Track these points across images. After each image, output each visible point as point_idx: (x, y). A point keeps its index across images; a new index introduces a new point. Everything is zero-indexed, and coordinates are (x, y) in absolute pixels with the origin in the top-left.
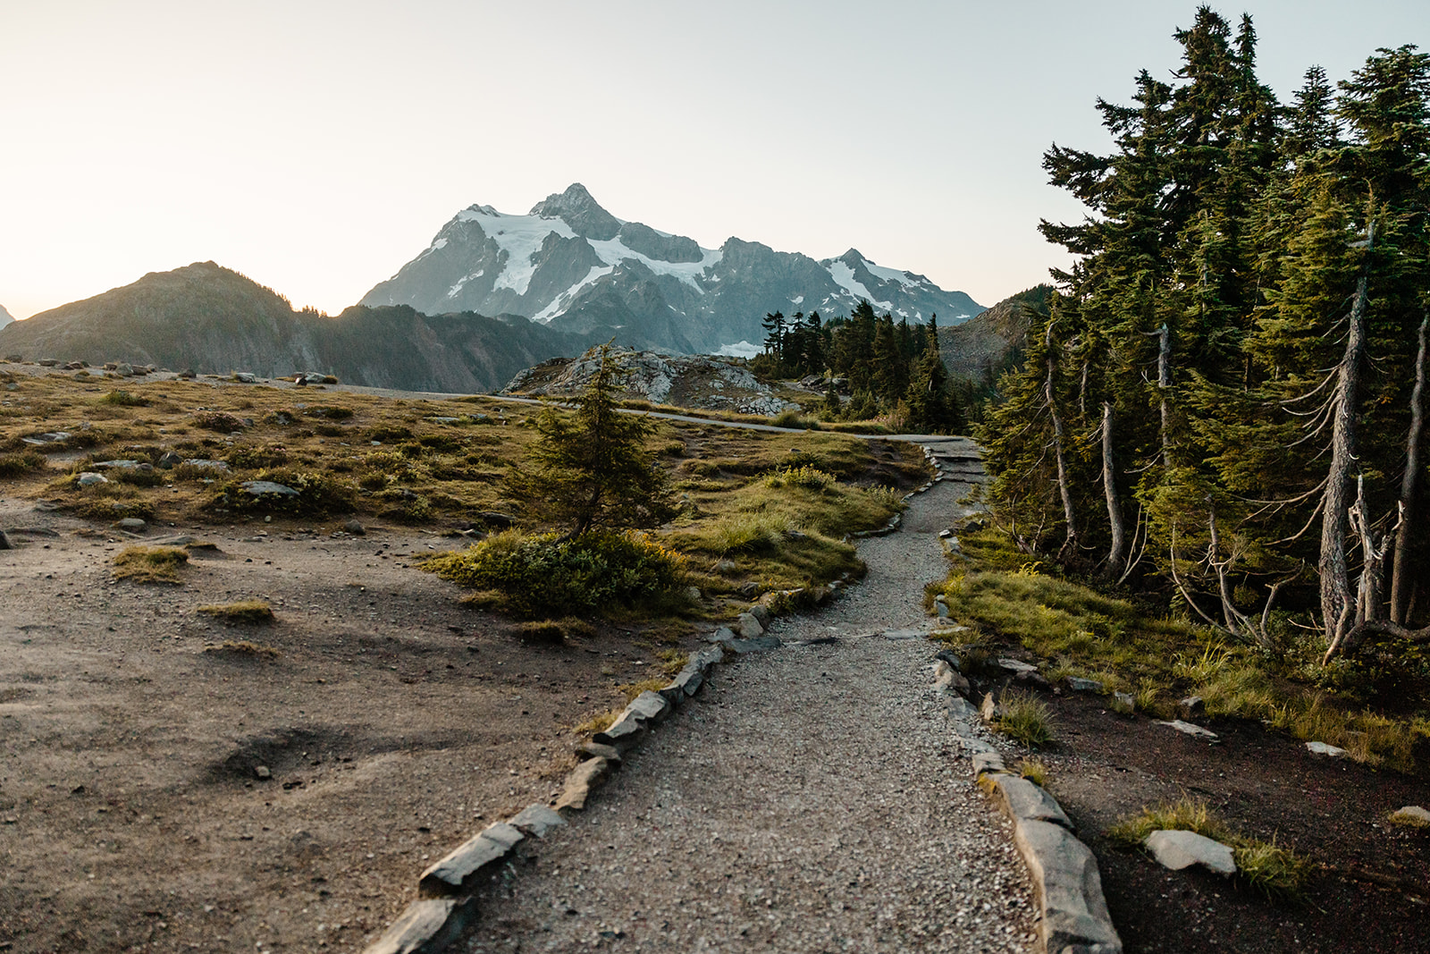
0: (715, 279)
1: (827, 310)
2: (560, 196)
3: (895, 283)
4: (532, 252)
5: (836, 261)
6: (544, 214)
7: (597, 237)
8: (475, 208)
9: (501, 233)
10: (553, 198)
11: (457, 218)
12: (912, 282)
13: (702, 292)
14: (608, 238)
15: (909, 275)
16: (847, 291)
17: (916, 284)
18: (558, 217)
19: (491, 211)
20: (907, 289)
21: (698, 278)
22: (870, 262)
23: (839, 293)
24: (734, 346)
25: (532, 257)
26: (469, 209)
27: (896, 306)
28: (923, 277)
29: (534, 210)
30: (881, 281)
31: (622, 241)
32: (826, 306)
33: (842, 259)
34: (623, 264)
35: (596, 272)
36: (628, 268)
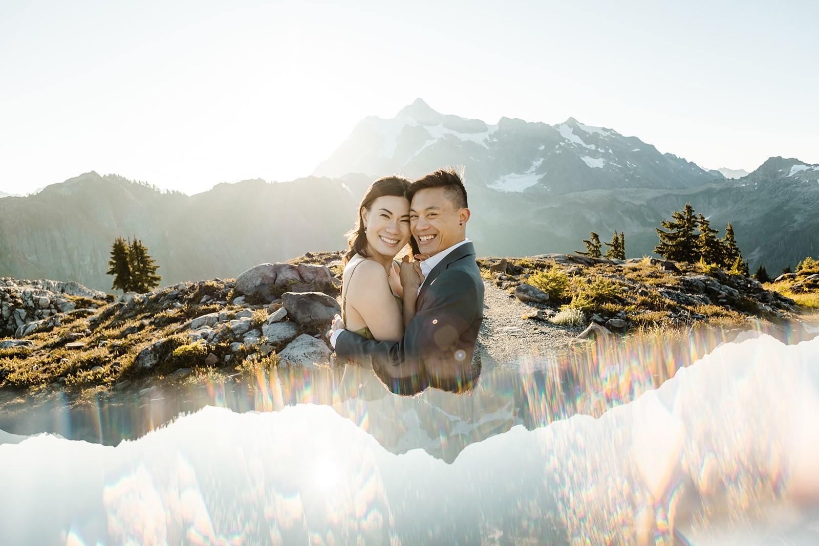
0: (495, 140)
1: (558, 152)
2: (411, 105)
3: (596, 134)
4: (396, 136)
5: (562, 125)
6: (403, 116)
7: (430, 125)
8: (369, 118)
9: (381, 128)
10: (408, 107)
11: (359, 123)
12: (606, 133)
13: (488, 148)
14: (436, 125)
15: (604, 129)
16: (569, 140)
17: (608, 134)
18: (410, 116)
19: (376, 118)
20: (604, 137)
21: (485, 141)
22: (581, 124)
23: (565, 142)
24: (507, 176)
25: (396, 138)
26: (366, 118)
27: (597, 147)
28: (612, 129)
29: (399, 115)
30: (588, 133)
31: (444, 125)
32: (557, 150)
33: (565, 123)
34: (443, 137)
35: (429, 143)
36: (445, 138)
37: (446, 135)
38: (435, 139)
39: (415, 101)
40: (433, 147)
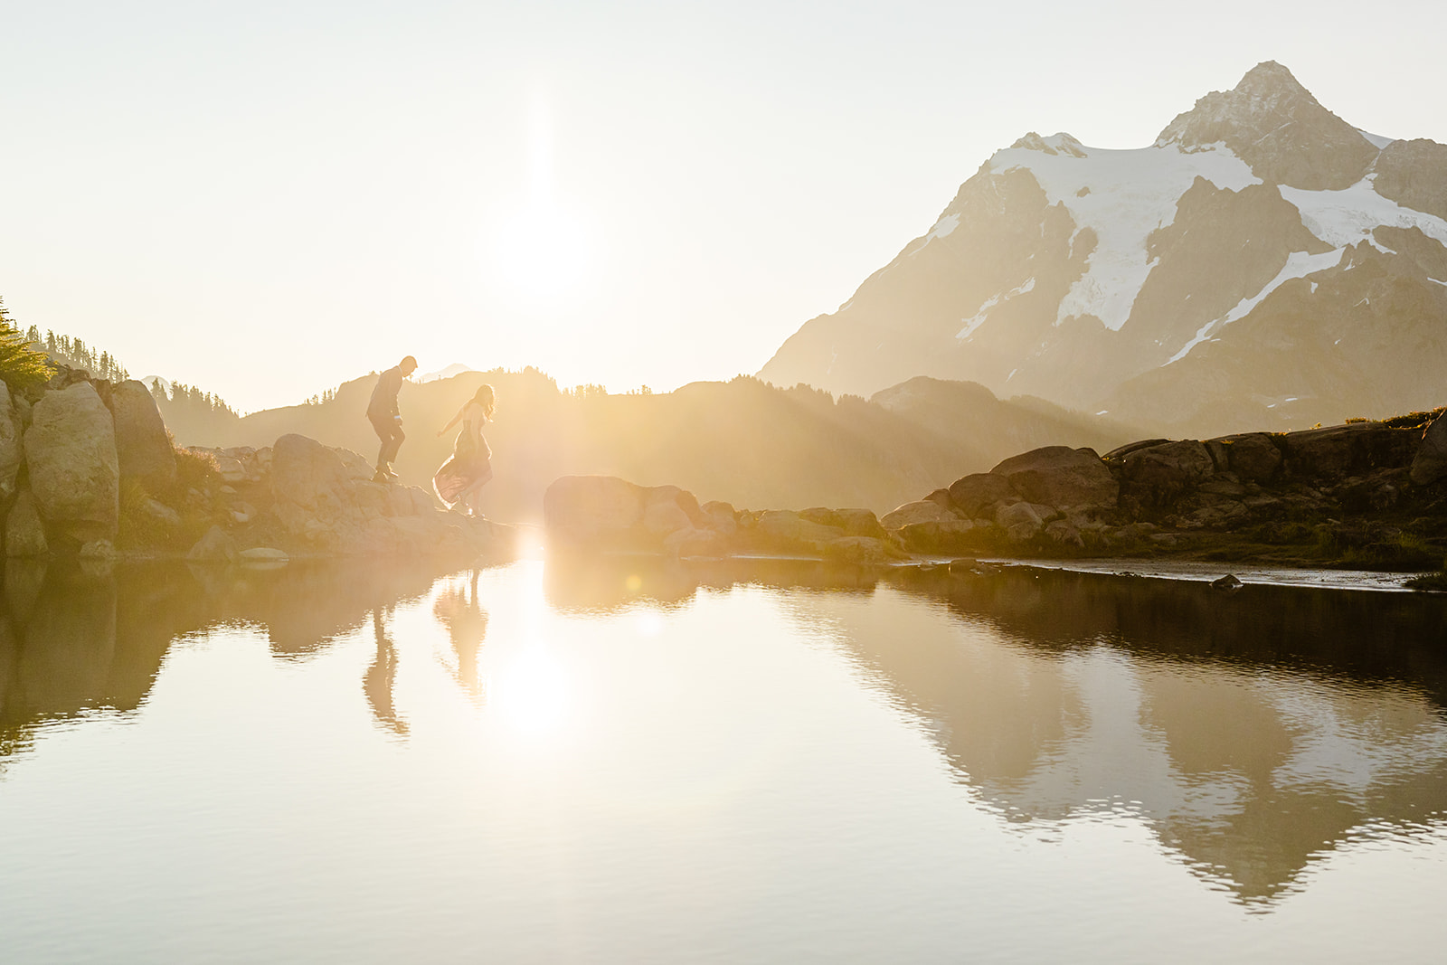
2: (1227, 95)
4: (1151, 228)
6: (1188, 142)
7: (1313, 182)
8: (1032, 142)
9: (1084, 192)
10: (1211, 102)
11: (987, 166)
14: (1345, 183)
18: (1220, 145)
19: (1068, 145)
25: (1151, 239)
26: (1019, 144)
29: (1167, 134)
31: (1379, 187)
34: (1372, 242)
35: (1301, 265)
36: (1383, 250)
37: (1384, 233)
38: (1331, 248)
39: (1249, 75)
40: (1314, 286)
